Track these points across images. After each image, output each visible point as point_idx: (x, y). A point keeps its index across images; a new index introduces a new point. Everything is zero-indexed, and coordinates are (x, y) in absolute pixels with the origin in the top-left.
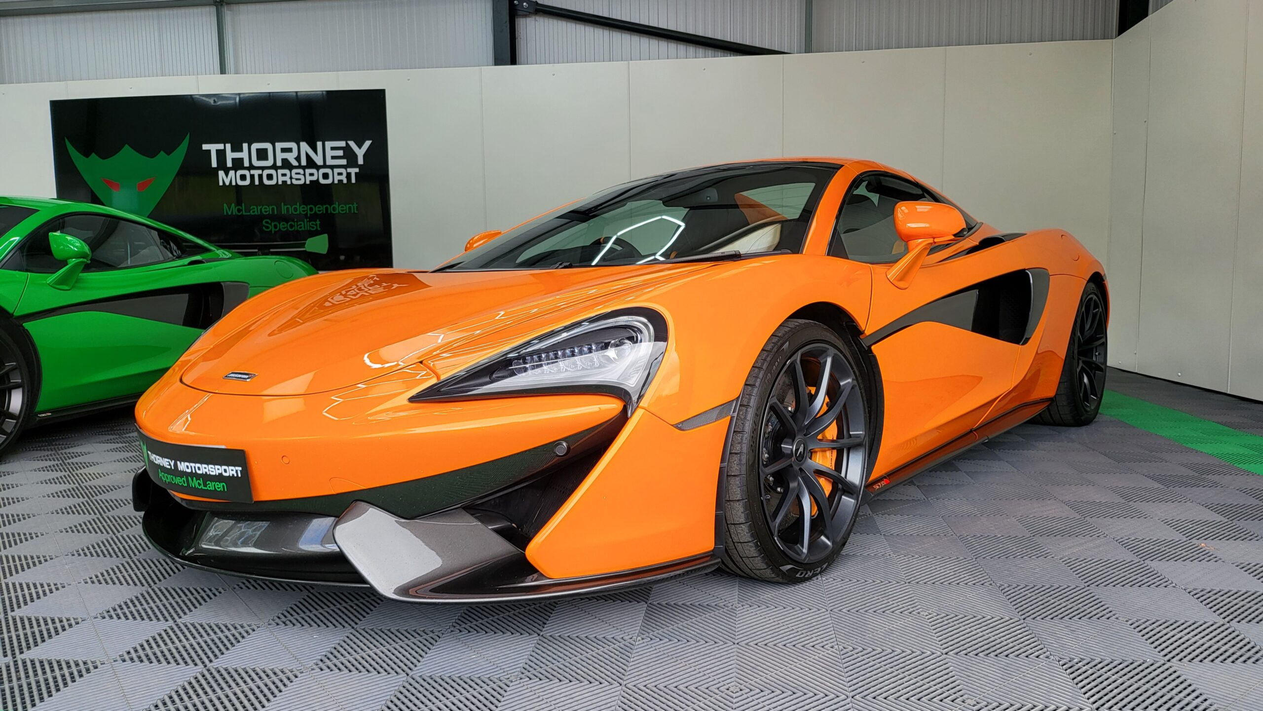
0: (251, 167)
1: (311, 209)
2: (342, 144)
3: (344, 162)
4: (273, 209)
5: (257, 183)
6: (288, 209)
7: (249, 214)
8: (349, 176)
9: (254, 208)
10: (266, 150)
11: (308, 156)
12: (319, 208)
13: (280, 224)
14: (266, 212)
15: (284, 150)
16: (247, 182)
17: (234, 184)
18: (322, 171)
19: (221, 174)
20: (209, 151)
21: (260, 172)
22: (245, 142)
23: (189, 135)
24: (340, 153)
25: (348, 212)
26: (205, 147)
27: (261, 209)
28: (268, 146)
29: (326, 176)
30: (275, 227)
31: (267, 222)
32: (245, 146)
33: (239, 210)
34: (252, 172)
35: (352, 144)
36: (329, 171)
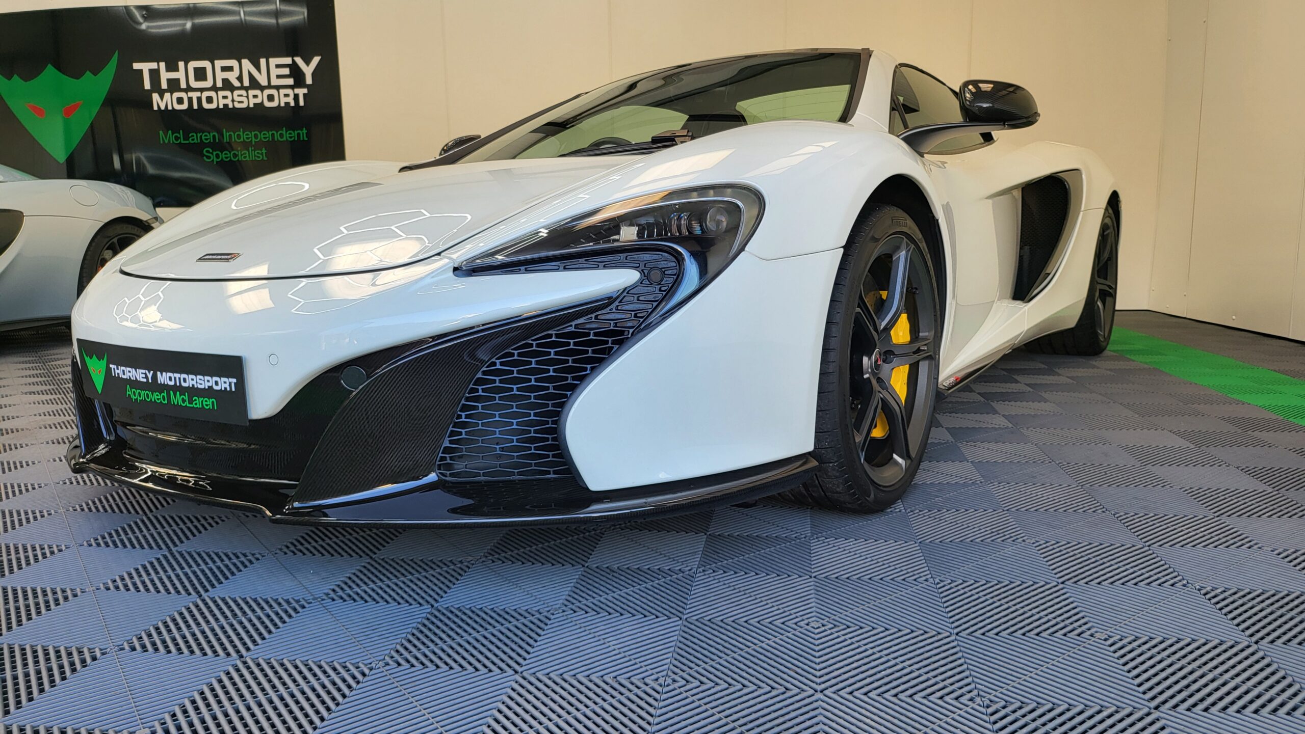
0: (189, 89)
1: (256, 136)
2: (288, 61)
3: (290, 81)
4: (214, 136)
5: (195, 106)
6: (230, 136)
7: (187, 142)
8: (296, 97)
9: (193, 136)
10: (204, 69)
11: (251, 77)
12: (264, 134)
13: (222, 153)
14: (206, 139)
15: (224, 69)
16: (185, 106)
17: (170, 108)
18: (267, 92)
19: (155, 96)
20: (140, 72)
21: (198, 94)
22: (181, 61)
23: (117, 52)
24: (286, 71)
25: (296, 139)
26: (136, 66)
27: (201, 137)
28: (206, 64)
29: (271, 98)
30: (217, 156)
31: (208, 152)
32: (181, 64)
33: (177, 138)
34: (190, 94)
35: (298, 60)
36: (273, 92)
